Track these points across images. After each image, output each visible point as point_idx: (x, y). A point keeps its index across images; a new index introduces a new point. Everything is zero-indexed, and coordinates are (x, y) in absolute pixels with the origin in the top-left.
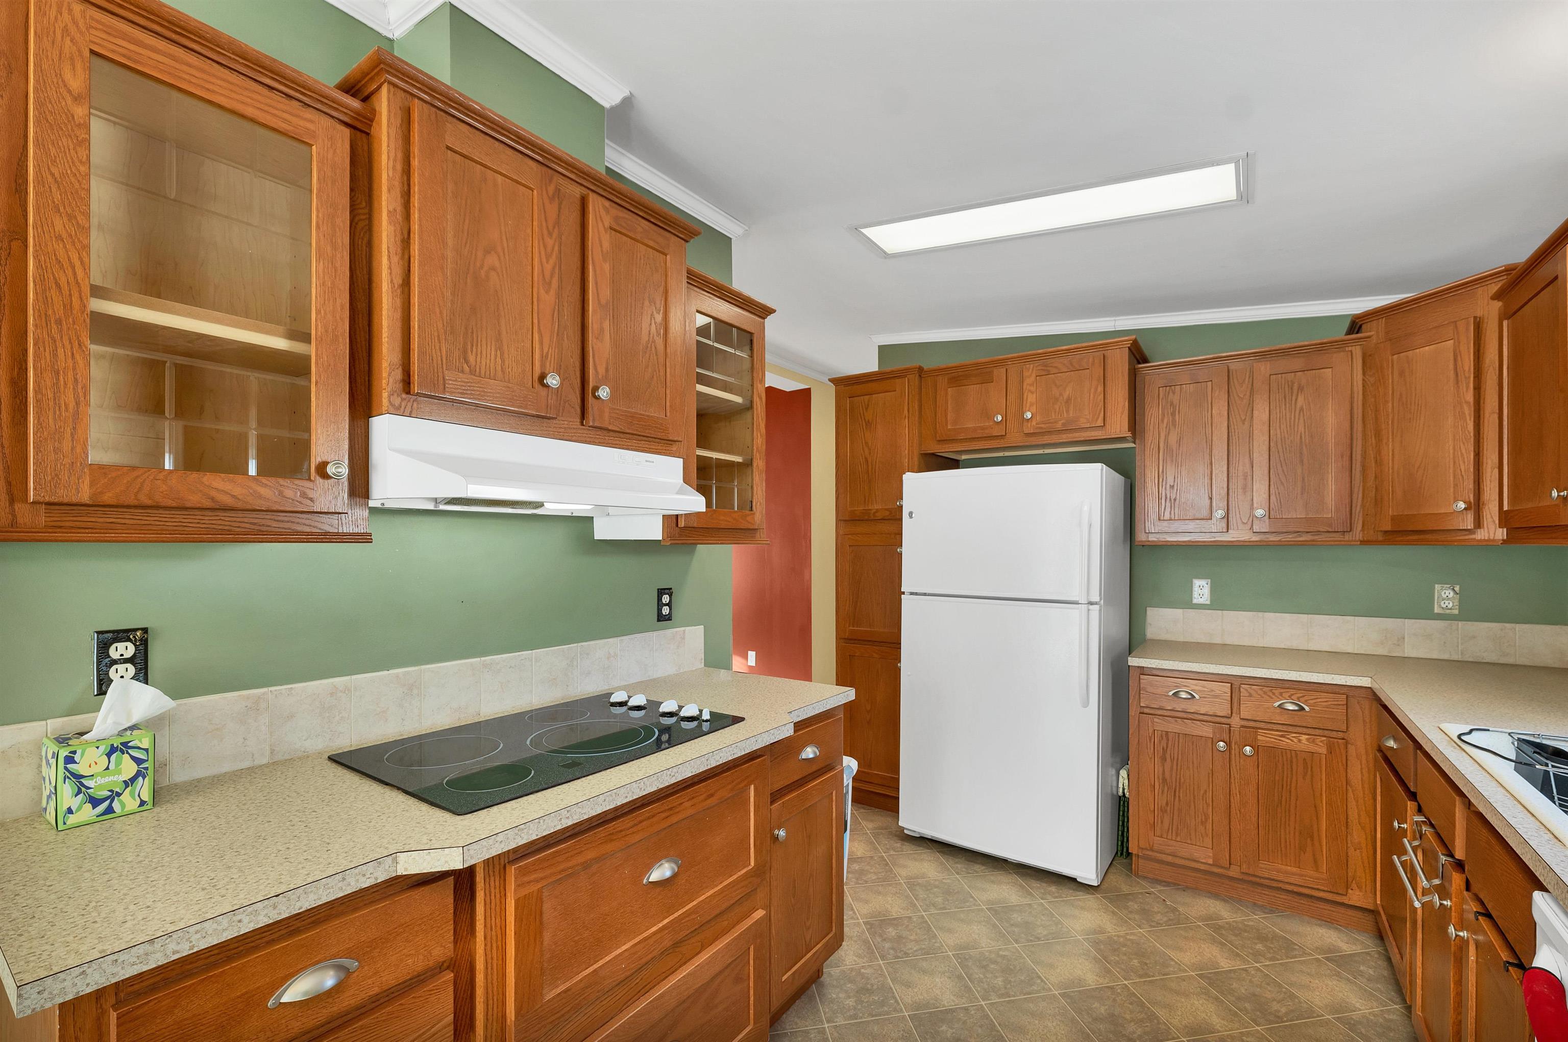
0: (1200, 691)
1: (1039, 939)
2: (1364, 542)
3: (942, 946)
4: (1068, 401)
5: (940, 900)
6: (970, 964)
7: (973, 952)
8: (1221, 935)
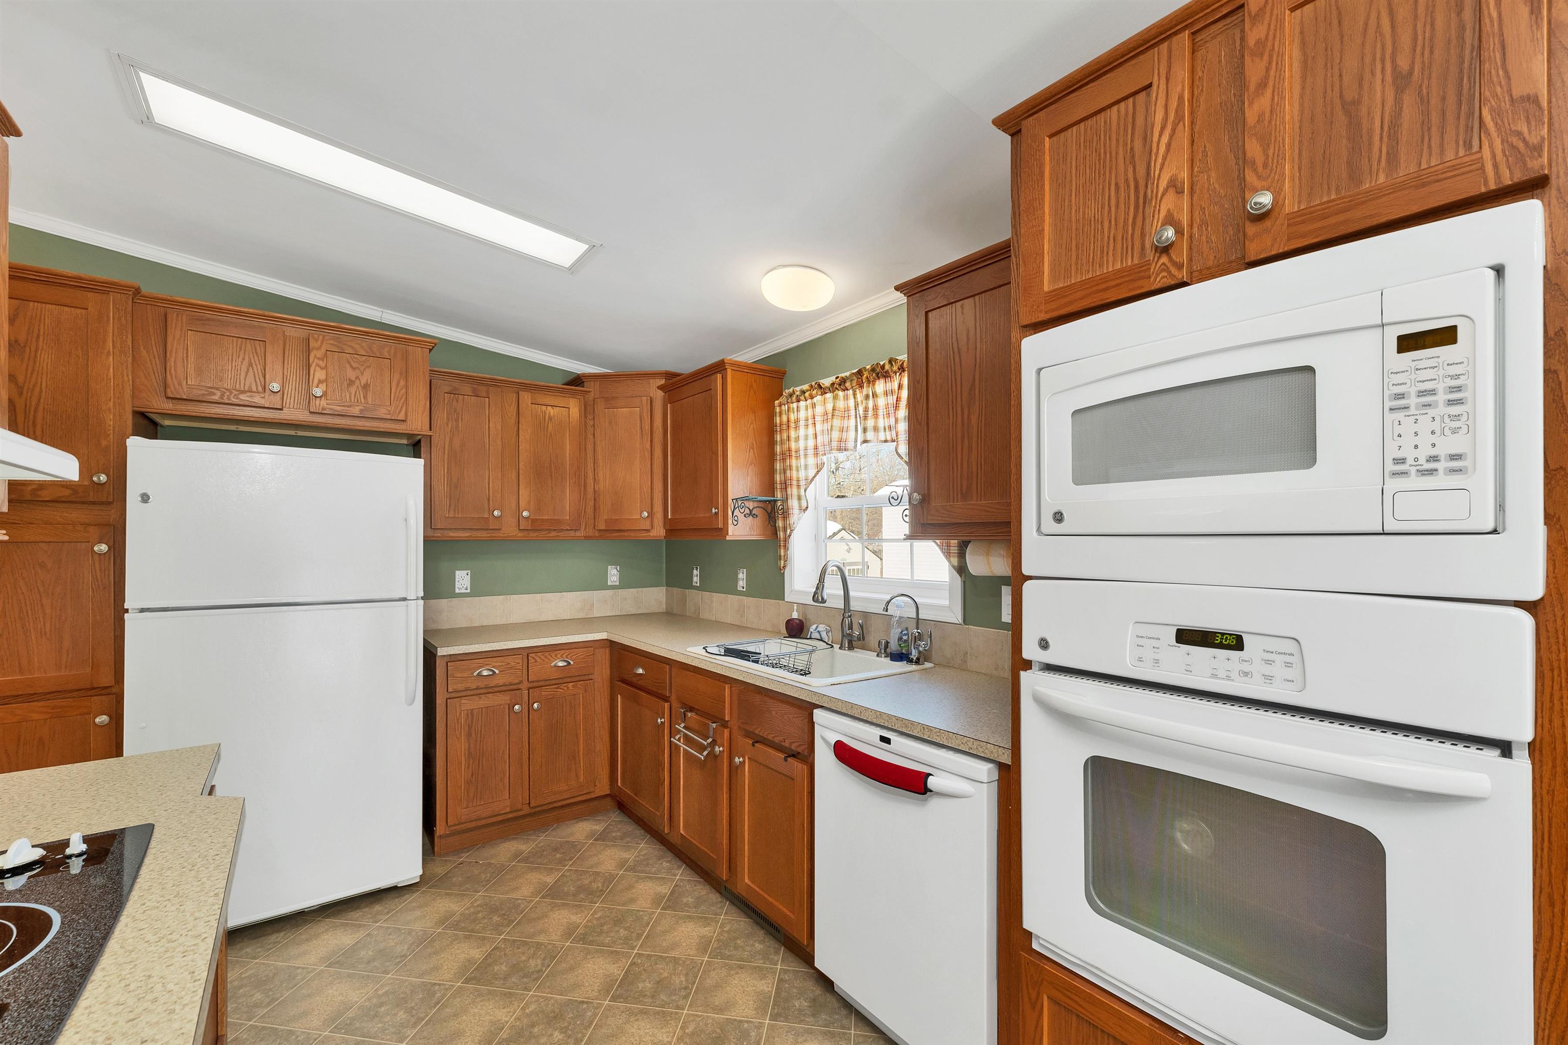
0: (499, 666)
1: (405, 956)
2: (587, 538)
3: (309, 1034)
4: (366, 387)
5: (258, 996)
6: (358, 1025)
7: (350, 1014)
8: (532, 863)
